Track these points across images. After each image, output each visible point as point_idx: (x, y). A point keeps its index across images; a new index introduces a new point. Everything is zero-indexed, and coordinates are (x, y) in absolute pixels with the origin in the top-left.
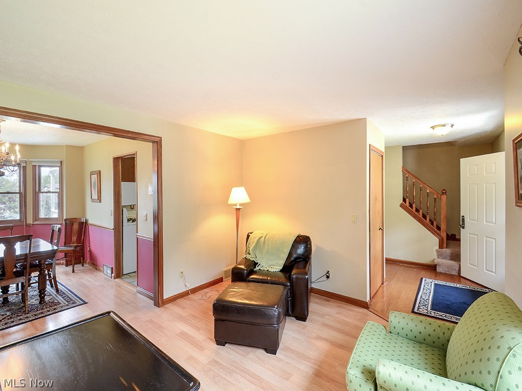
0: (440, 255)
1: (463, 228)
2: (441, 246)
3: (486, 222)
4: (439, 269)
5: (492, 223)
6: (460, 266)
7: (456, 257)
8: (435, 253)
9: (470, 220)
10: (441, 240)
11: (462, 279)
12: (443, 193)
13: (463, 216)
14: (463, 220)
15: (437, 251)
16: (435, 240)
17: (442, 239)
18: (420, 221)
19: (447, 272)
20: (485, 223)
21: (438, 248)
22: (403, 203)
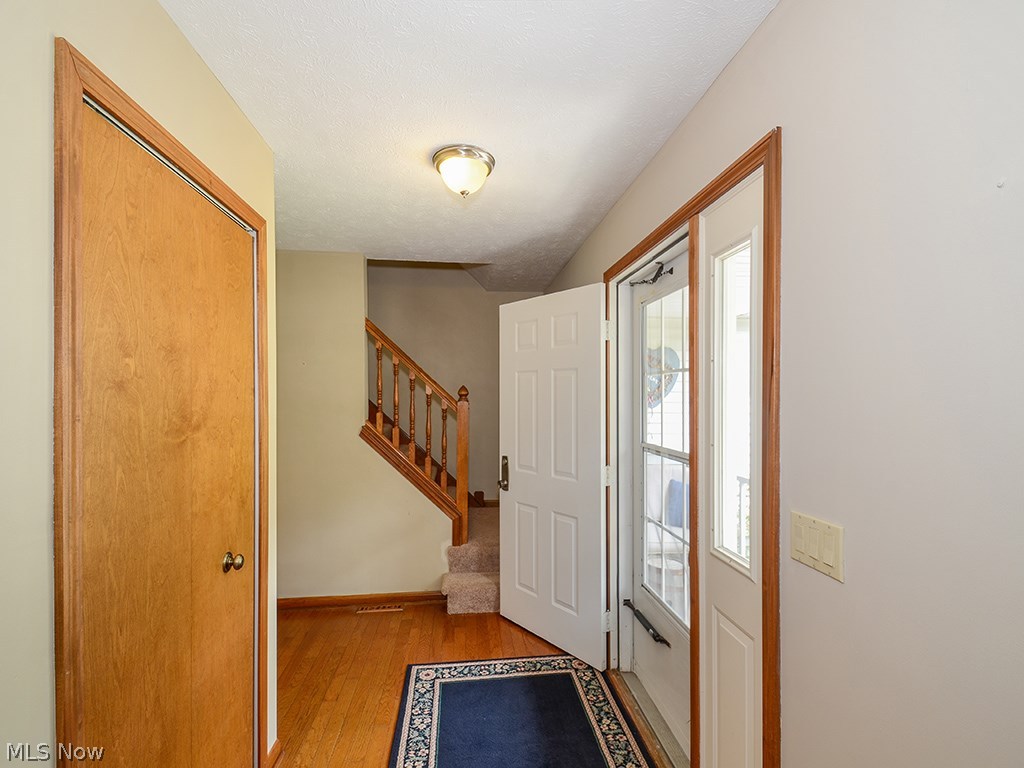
0: (455, 564)
1: (506, 488)
2: (457, 540)
3: (556, 472)
4: (453, 608)
5: (569, 474)
6: (499, 589)
7: (490, 564)
8: (445, 559)
9: (520, 466)
10: (457, 523)
11: (503, 625)
12: (461, 396)
13: (505, 458)
14: (505, 467)
15: (450, 554)
16: (444, 523)
17: (460, 517)
18: (408, 474)
19: (471, 611)
20: (553, 475)
21: (450, 543)
22: (370, 425)
